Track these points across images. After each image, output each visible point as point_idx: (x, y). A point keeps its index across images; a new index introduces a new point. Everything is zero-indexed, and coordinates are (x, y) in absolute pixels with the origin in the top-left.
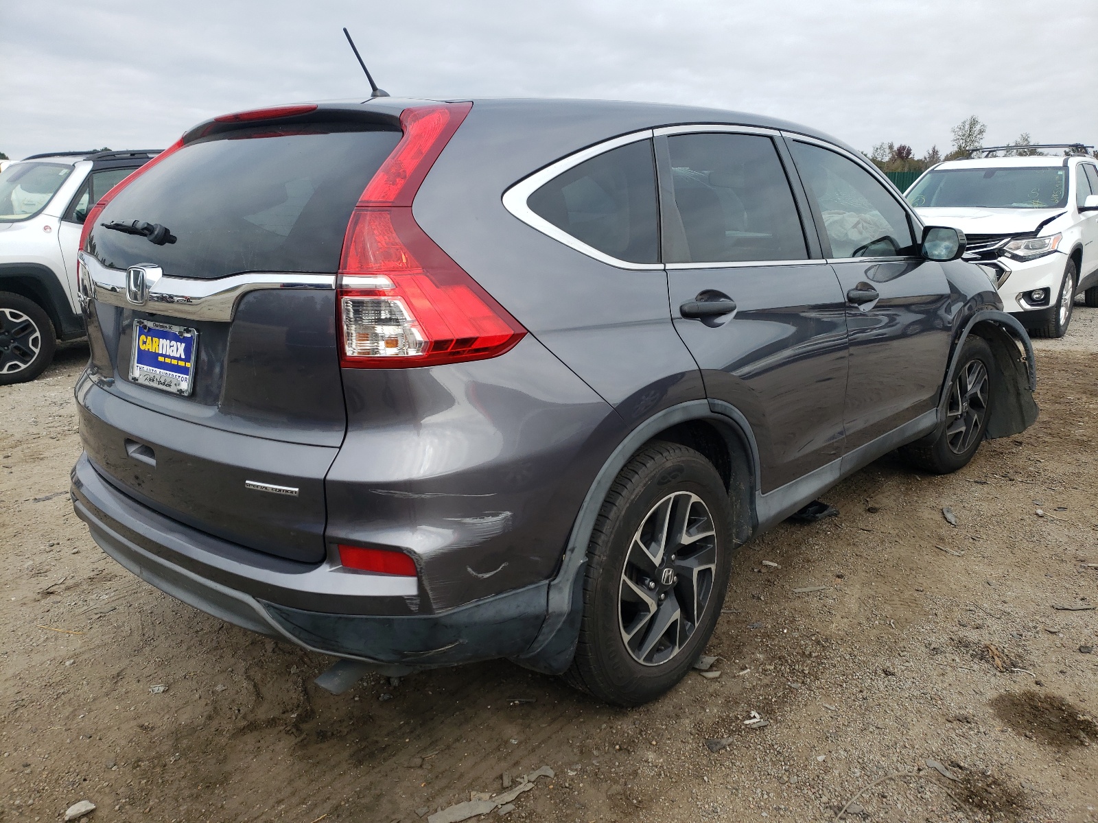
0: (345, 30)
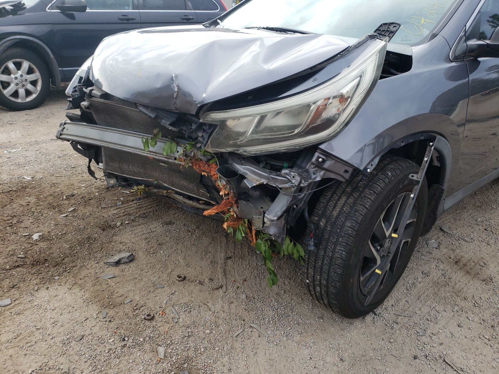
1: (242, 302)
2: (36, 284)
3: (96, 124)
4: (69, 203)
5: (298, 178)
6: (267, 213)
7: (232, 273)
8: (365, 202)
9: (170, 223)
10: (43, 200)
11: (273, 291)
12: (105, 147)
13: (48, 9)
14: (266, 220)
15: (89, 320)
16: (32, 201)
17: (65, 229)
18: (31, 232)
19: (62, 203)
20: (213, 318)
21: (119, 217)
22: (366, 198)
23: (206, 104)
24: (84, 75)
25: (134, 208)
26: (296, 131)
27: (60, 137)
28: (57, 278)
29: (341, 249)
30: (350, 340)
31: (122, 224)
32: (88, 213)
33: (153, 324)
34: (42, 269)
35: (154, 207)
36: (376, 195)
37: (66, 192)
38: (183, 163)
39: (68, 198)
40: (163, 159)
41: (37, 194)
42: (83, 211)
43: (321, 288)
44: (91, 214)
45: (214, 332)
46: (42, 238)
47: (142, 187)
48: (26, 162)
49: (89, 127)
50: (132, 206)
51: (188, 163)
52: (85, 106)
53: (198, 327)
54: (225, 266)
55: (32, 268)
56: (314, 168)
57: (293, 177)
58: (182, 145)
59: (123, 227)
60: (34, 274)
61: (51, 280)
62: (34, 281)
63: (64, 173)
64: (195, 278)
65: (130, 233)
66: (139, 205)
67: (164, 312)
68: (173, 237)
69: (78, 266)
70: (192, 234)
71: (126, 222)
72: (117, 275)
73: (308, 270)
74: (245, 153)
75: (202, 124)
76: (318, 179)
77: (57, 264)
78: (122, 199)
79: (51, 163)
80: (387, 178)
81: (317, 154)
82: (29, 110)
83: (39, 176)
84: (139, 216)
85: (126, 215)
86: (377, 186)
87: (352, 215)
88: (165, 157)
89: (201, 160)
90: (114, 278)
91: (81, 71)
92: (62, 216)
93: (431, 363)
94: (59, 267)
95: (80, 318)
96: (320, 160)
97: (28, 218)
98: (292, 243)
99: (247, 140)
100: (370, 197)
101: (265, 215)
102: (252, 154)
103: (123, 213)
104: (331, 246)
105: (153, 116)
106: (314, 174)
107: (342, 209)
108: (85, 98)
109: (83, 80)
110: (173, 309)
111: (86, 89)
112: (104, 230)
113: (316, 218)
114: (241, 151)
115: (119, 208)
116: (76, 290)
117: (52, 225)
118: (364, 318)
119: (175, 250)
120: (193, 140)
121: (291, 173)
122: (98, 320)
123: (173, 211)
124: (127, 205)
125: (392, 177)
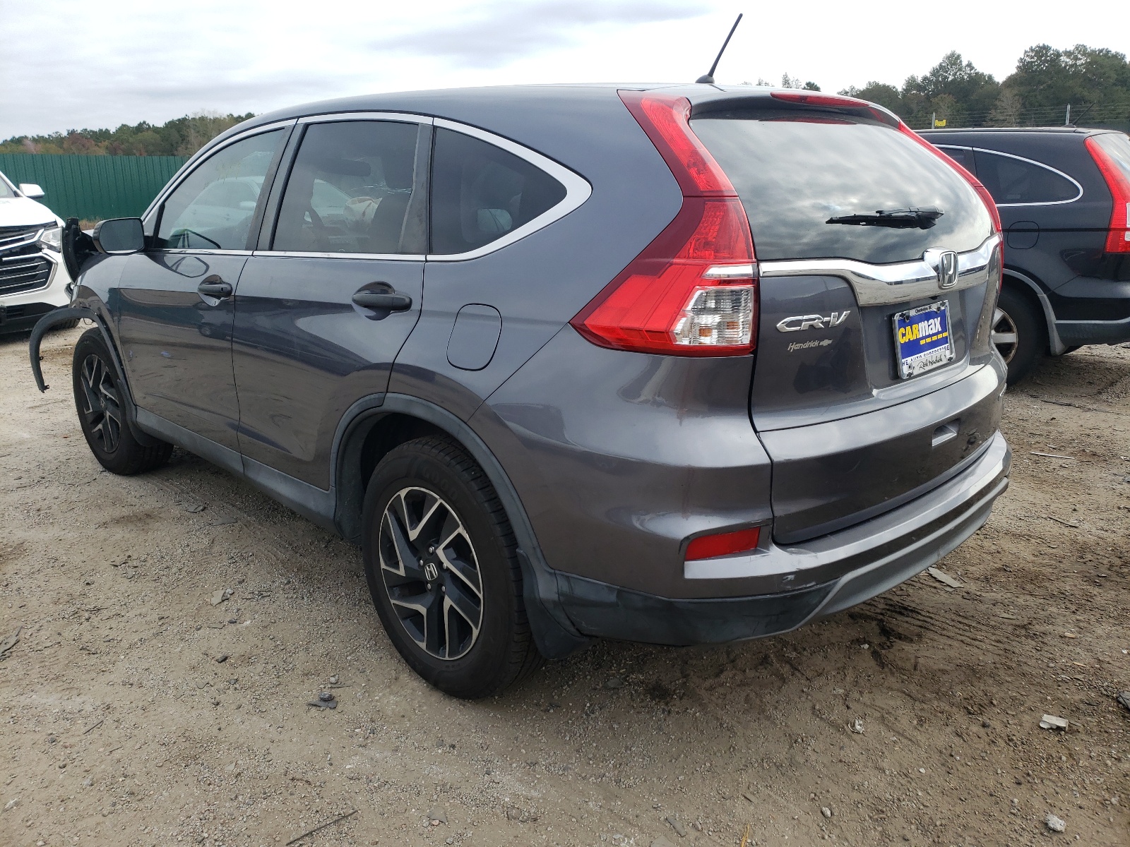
0: (741, 16)
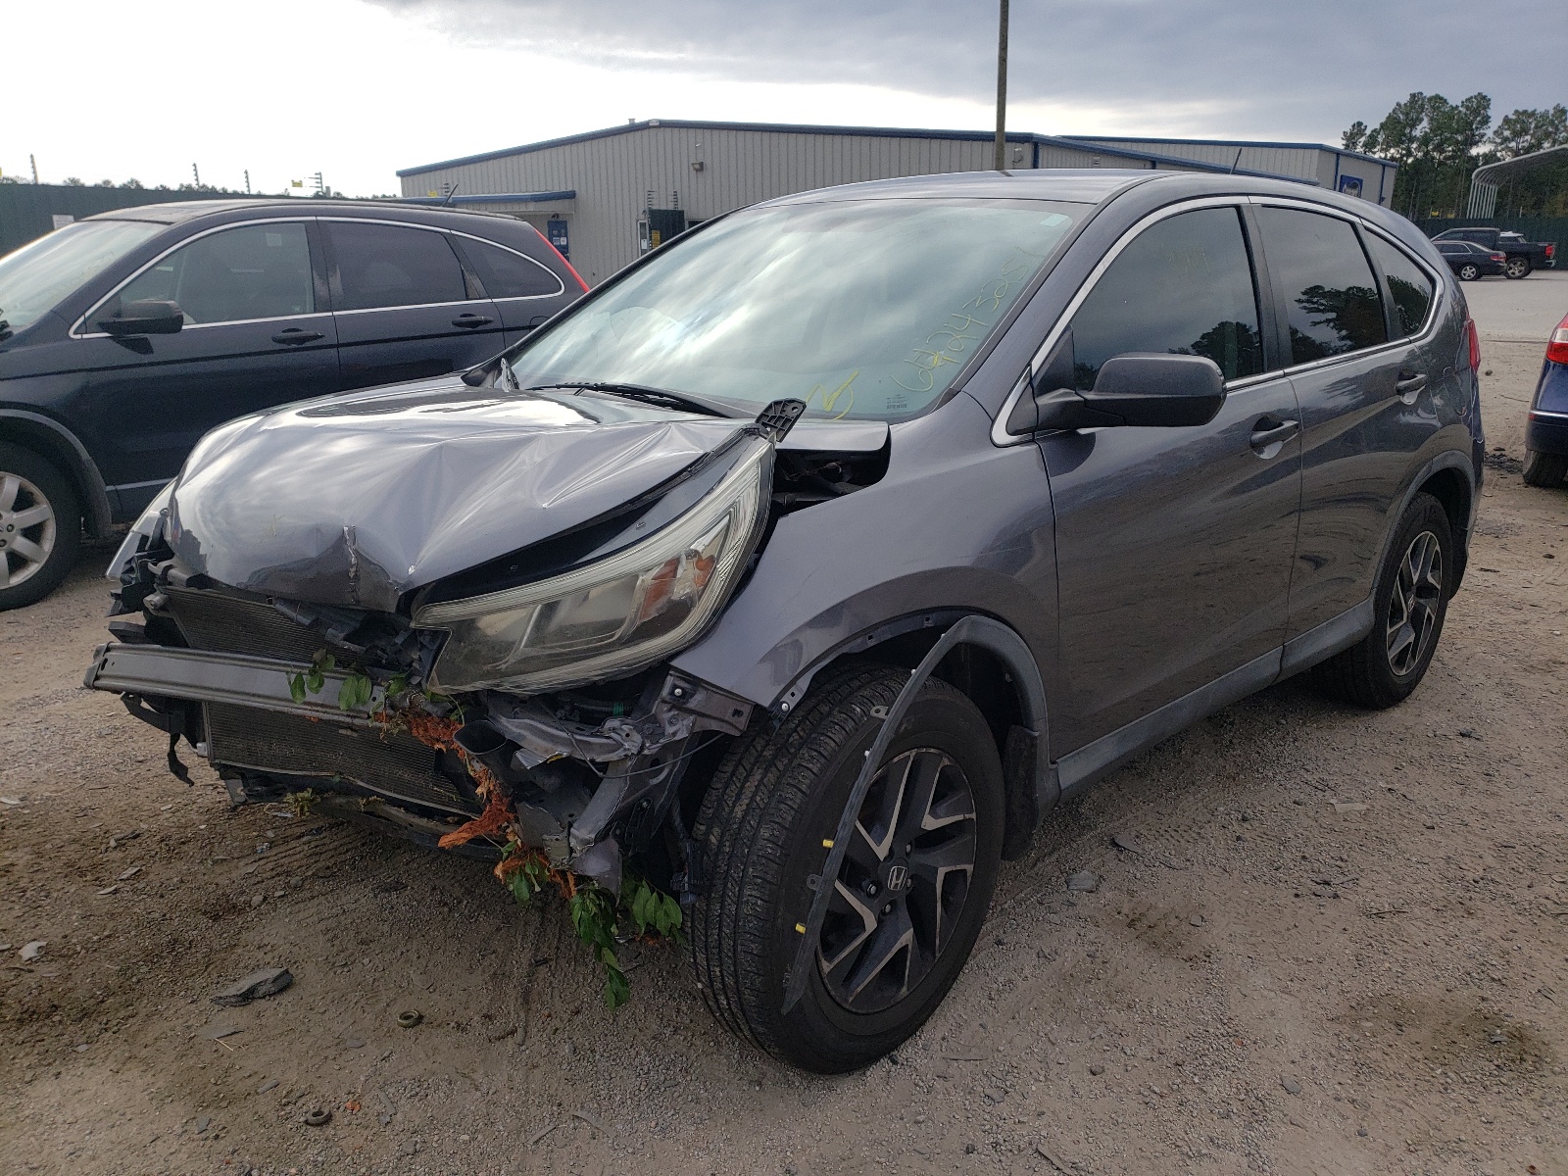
1: (561, 1064)
2: (29, 1067)
3: (187, 646)
4: (126, 857)
5: (637, 738)
6: (575, 825)
7: (545, 998)
8: (800, 778)
9: (398, 887)
10: (52, 855)
11: (647, 1031)
12: (210, 702)
13: (75, 333)
14: (573, 842)
15: (164, 1139)
16: (21, 862)
17: (111, 925)
18: (17, 941)
19: (104, 860)
20: (483, 1106)
21: (258, 882)
22: (801, 769)
23: (423, 587)
24: (151, 532)
25: (301, 855)
26: (618, 633)
27: (93, 684)
28: (82, 1048)
29: (754, 893)
30: (820, 1126)
31: (265, 899)
32: (175, 880)
33: (327, 1133)
34: (45, 1030)
35: (356, 848)
36: (823, 760)
37: (118, 828)
38: (385, 725)
39: (121, 844)
40: (342, 719)
41: (34, 842)
42: (161, 873)
43: (727, 998)
44: (182, 882)
45: (480, 1137)
46: (45, 953)
47: (307, 794)
48: (8, 758)
49: (167, 654)
50: (298, 849)
51: (398, 725)
52: (155, 605)
53: (440, 1130)
54: (530, 981)
55: (19, 1029)
56: (670, 710)
57: (628, 735)
58: (383, 683)
59: (269, 907)
60: (23, 1042)
61: (68, 1053)
62: (24, 1060)
63: (114, 778)
64: (447, 1018)
65: (287, 920)
66: (317, 846)
67: (357, 1104)
68: (400, 921)
69: (142, 1015)
70: (450, 911)
71: (278, 894)
72: (241, 1027)
73: (695, 958)
74: (517, 691)
75: (416, 634)
76: (682, 735)
77: (85, 1014)
78: (270, 834)
79: (77, 754)
80: (850, 720)
81: (670, 680)
82: (20, 610)
83: (43, 791)
84: (313, 874)
85: (278, 875)
86: (827, 740)
87: (772, 811)
88: (345, 713)
89: (429, 714)
90: (235, 1036)
91: (146, 520)
92: (102, 892)
93: (1002, 1158)
94: (91, 1022)
95: (140, 1138)
96: (678, 691)
97: (10, 905)
98: (655, 894)
99: (514, 661)
100: (810, 766)
101: (572, 830)
102: (532, 691)
103: (273, 869)
104: (732, 889)
105: (306, 621)
106: (671, 723)
107: (752, 799)
108: (155, 585)
109: (149, 543)
110: (382, 1096)
111: (155, 565)
112: (216, 918)
113: (703, 828)
114: (507, 686)
115: (260, 859)
116: (133, 1072)
117: (74, 917)
118: (864, 1073)
119: (402, 953)
120: (403, 670)
121: (623, 727)
122: (185, 1137)
123: (407, 856)
124: (283, 848)
125: (862, 717)
